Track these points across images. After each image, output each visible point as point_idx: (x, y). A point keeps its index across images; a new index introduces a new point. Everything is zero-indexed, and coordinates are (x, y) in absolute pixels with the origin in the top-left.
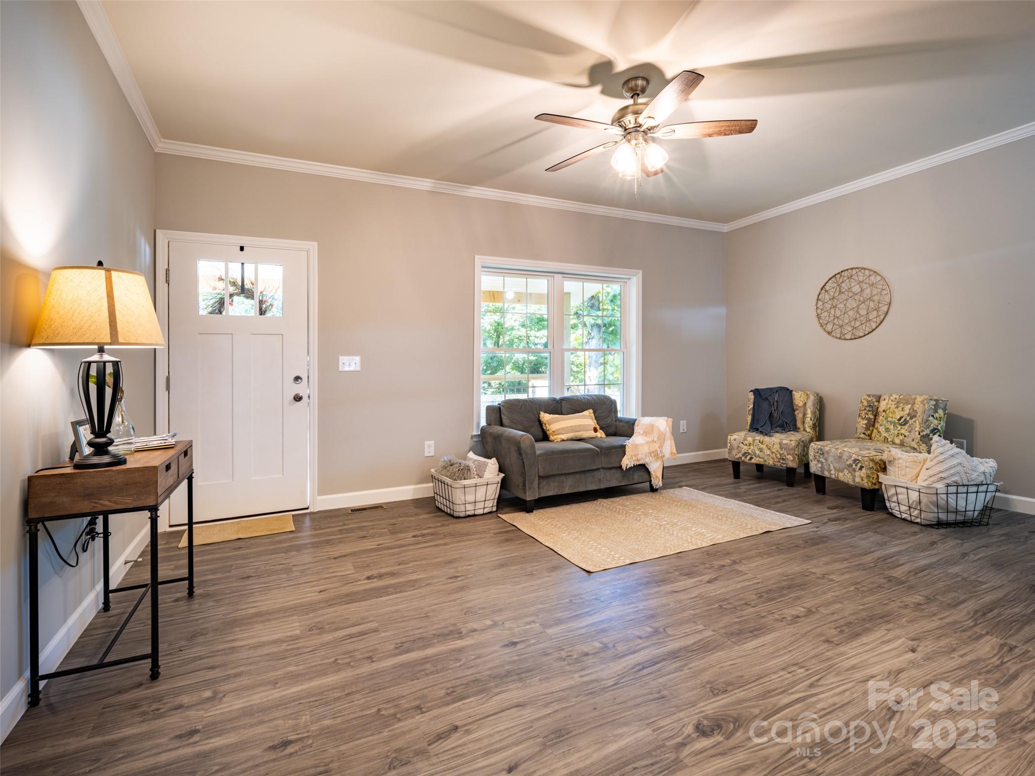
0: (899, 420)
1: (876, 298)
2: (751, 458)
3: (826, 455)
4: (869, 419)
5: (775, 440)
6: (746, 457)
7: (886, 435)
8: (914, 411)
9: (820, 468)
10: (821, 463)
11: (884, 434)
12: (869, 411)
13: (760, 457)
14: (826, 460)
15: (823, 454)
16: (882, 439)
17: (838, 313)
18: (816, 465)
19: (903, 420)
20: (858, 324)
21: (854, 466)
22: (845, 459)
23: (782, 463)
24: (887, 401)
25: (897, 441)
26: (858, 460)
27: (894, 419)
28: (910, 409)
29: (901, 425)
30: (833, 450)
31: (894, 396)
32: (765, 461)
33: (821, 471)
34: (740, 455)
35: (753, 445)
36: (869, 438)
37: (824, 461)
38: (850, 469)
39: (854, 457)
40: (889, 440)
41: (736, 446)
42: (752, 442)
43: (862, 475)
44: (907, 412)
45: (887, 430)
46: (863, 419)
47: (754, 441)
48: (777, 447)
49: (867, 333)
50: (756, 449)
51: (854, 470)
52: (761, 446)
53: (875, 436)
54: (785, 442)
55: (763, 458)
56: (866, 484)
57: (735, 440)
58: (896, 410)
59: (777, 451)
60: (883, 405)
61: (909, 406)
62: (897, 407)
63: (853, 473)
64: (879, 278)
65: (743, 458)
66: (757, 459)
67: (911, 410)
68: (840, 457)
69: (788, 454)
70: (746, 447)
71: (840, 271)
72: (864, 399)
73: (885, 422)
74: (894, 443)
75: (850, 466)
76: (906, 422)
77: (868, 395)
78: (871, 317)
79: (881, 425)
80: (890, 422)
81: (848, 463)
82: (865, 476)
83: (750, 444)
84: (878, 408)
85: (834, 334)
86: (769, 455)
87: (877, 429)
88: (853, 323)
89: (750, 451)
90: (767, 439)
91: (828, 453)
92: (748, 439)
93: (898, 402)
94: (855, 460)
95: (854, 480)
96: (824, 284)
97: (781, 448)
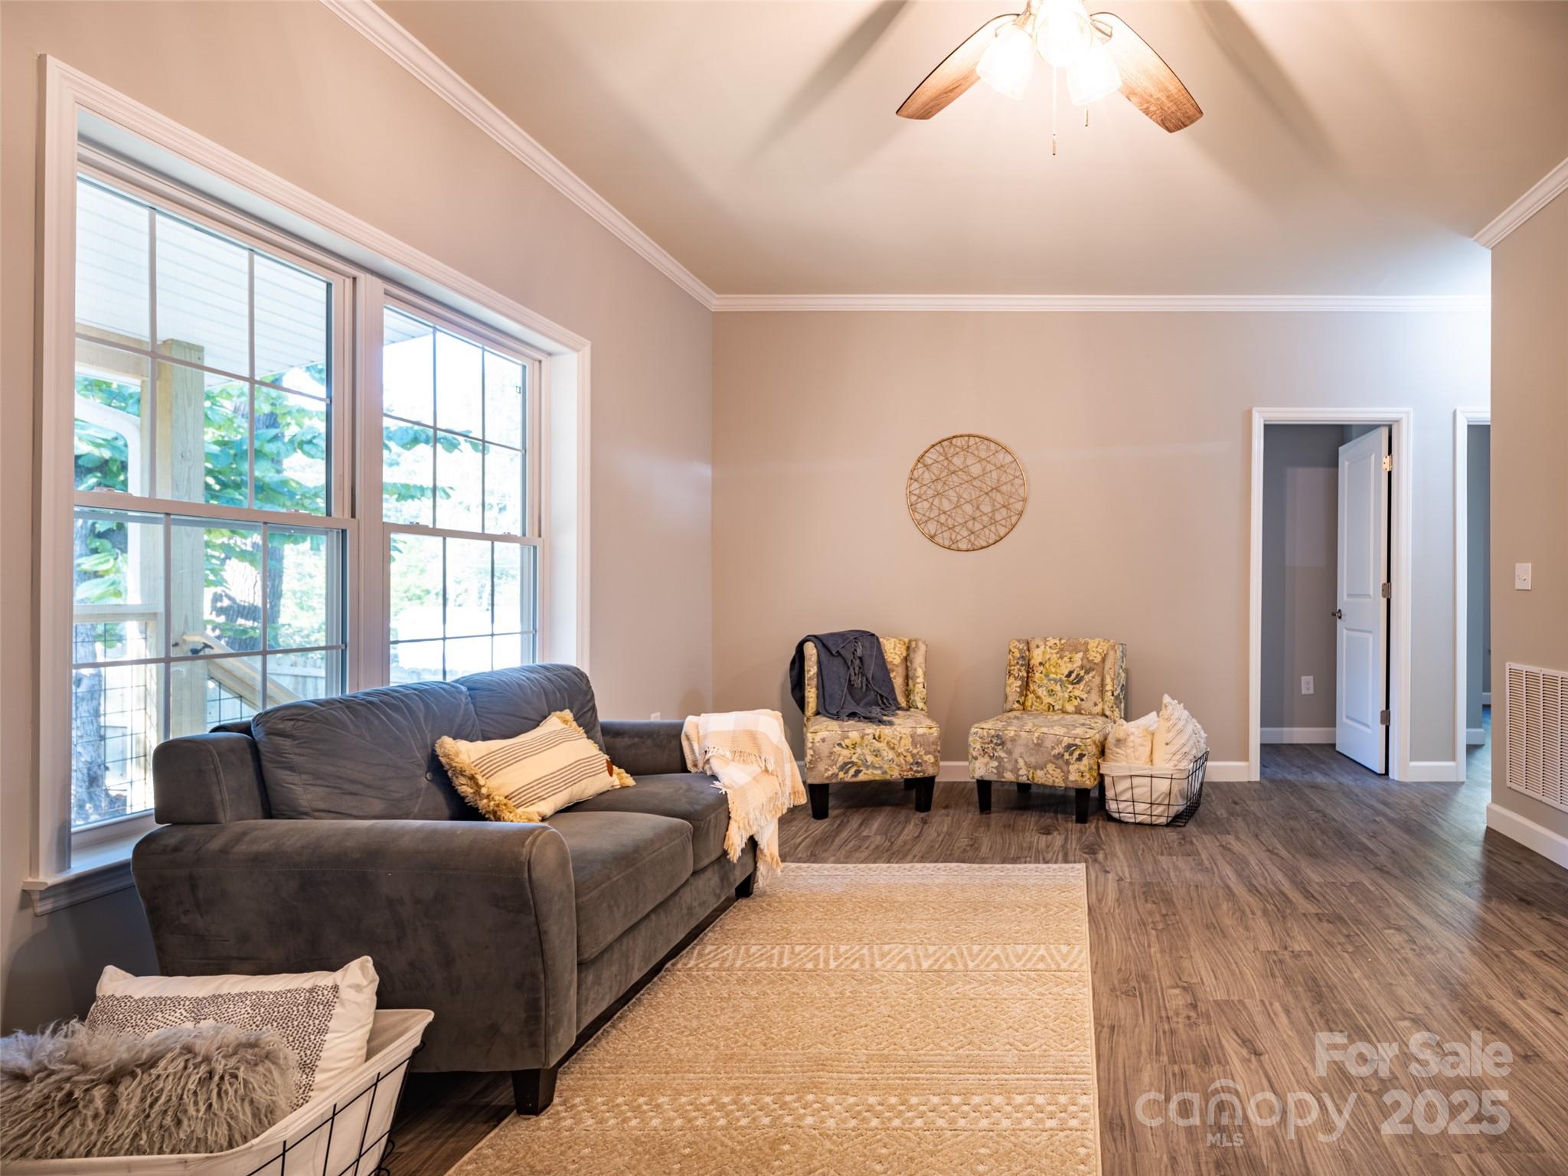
0: (1069, 675)
1: (1004, 488)
2: (857, 772)
3: (1009, 745)
4: (1022, 678)
5: (903, 731)
6: (847, 772)
7: (1050, 700)
8: (1089, 661)
9: (996, 768)
10: (999, 759)
11: (1047, 700)
12: (1022, 665)
13: (875, 768)
14: (1009, 753)
15: (1003, 744)
16: (1044, 707)
17: (946, 506)
18: (986, 764)
19: (1073, 676)
20: (978, 526)
21: (1067, 756)
22: (1049, 746)
23: (917, 772)
24: (1042, 648)
25: (1070, 708)
26: (1076, 745)
27: (1059, 676)
28: (1082, 660)
29: (1072, 683)
30: (1023, 734)
31: (1051, 642)
32: (885, 773)
33: (998, 772)
34: (835, 769)
35: (861, 745)
36: (1022, 707)
37: (1003, 755)
38: (1060, 762)
39: (1066, 741)
40: (1056, 708)
41: (825, 753)
42: (858, 740)
43: (1082, 768)
44: (1079, 663)
45: (1051, 693)
46: (1016, 678)
47: (862, 738)
48: (907, 742)
49: (991, 541)
50: (866, 751)
51: (1068, 763)
52: (877, 745)
53: (1032, 704)
54: (920, 731)
55: (881, 768)
56: (1088, 782)
57: (823, 740)
58: (1060, 661)
59: (907, 751)
60: (1037, 656)
61: (1081, 655)
62: (1061, 657)
63: (1065, 768)
64: (1009, 459)
65: (841, 775)
66: (870, 772)
67: (1085, 661)
68: (1039, 745)
69: (926, 754)
70: (846, 752)
71: (950, 435)
72: (1015, 647)
73: (1045, 681)
74: (1063, 711)
75: (1060, 756)
76: (1079, 680)
77: (1019, 641)
78: (998, 517)
79: (1039, 687)
80: (1054, 680)
81: (1056, 752)
82: (1087, 769)
83: (854, 746)
84: (1029, 660)
85: (941, 541)
86: (892, 760)
87: (1034, 692)
88: (970, 524)
89: (854, 759)
90: (886, 731)
91: (1013, 740)
92: (850, 734)
93: (1062, 650)
94: (1069, 746)
95: (1066, 779)
96: (921, 452)
97: (914, 744)
